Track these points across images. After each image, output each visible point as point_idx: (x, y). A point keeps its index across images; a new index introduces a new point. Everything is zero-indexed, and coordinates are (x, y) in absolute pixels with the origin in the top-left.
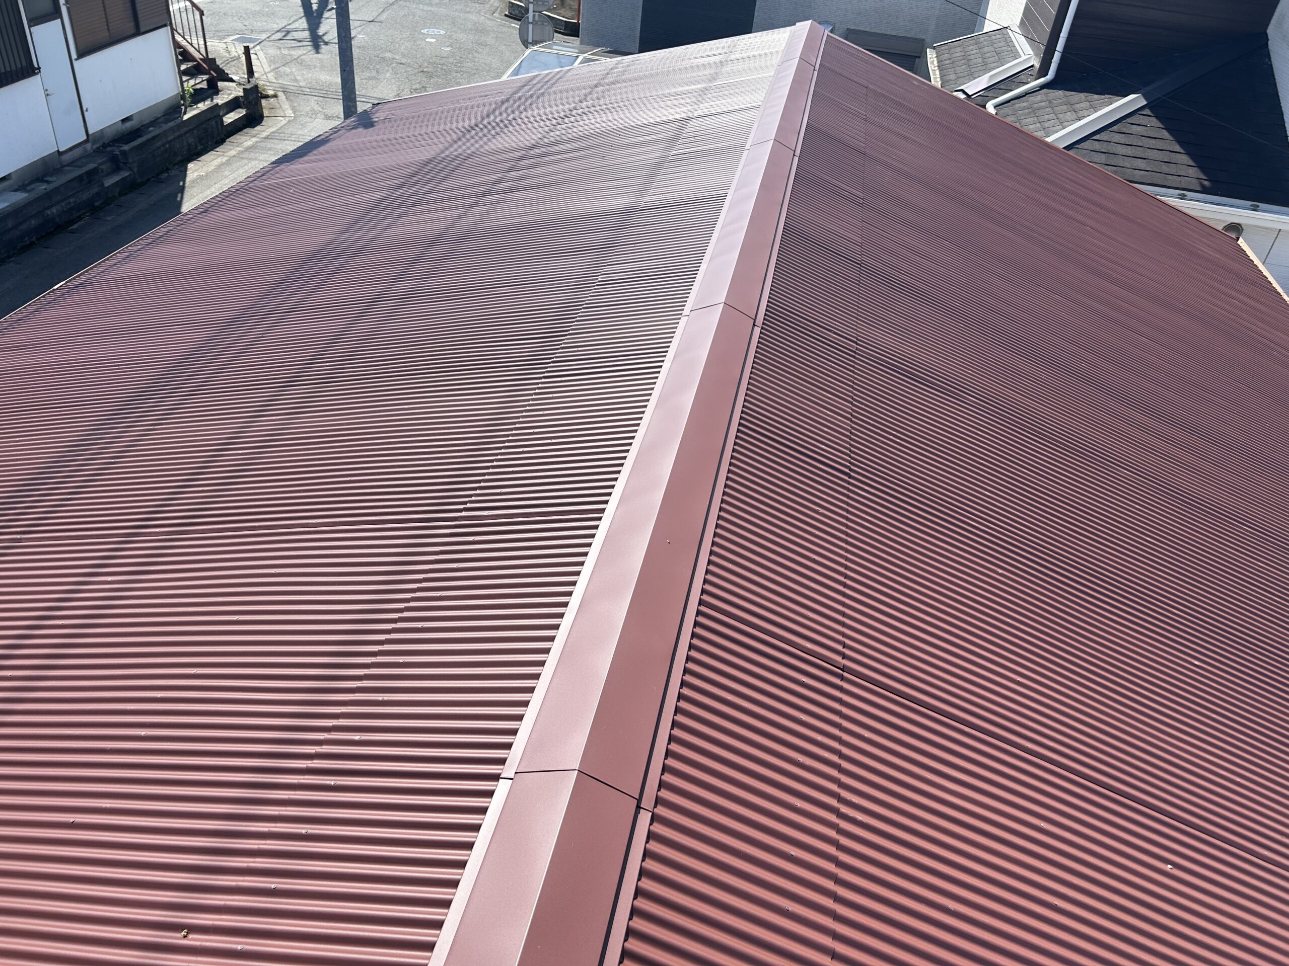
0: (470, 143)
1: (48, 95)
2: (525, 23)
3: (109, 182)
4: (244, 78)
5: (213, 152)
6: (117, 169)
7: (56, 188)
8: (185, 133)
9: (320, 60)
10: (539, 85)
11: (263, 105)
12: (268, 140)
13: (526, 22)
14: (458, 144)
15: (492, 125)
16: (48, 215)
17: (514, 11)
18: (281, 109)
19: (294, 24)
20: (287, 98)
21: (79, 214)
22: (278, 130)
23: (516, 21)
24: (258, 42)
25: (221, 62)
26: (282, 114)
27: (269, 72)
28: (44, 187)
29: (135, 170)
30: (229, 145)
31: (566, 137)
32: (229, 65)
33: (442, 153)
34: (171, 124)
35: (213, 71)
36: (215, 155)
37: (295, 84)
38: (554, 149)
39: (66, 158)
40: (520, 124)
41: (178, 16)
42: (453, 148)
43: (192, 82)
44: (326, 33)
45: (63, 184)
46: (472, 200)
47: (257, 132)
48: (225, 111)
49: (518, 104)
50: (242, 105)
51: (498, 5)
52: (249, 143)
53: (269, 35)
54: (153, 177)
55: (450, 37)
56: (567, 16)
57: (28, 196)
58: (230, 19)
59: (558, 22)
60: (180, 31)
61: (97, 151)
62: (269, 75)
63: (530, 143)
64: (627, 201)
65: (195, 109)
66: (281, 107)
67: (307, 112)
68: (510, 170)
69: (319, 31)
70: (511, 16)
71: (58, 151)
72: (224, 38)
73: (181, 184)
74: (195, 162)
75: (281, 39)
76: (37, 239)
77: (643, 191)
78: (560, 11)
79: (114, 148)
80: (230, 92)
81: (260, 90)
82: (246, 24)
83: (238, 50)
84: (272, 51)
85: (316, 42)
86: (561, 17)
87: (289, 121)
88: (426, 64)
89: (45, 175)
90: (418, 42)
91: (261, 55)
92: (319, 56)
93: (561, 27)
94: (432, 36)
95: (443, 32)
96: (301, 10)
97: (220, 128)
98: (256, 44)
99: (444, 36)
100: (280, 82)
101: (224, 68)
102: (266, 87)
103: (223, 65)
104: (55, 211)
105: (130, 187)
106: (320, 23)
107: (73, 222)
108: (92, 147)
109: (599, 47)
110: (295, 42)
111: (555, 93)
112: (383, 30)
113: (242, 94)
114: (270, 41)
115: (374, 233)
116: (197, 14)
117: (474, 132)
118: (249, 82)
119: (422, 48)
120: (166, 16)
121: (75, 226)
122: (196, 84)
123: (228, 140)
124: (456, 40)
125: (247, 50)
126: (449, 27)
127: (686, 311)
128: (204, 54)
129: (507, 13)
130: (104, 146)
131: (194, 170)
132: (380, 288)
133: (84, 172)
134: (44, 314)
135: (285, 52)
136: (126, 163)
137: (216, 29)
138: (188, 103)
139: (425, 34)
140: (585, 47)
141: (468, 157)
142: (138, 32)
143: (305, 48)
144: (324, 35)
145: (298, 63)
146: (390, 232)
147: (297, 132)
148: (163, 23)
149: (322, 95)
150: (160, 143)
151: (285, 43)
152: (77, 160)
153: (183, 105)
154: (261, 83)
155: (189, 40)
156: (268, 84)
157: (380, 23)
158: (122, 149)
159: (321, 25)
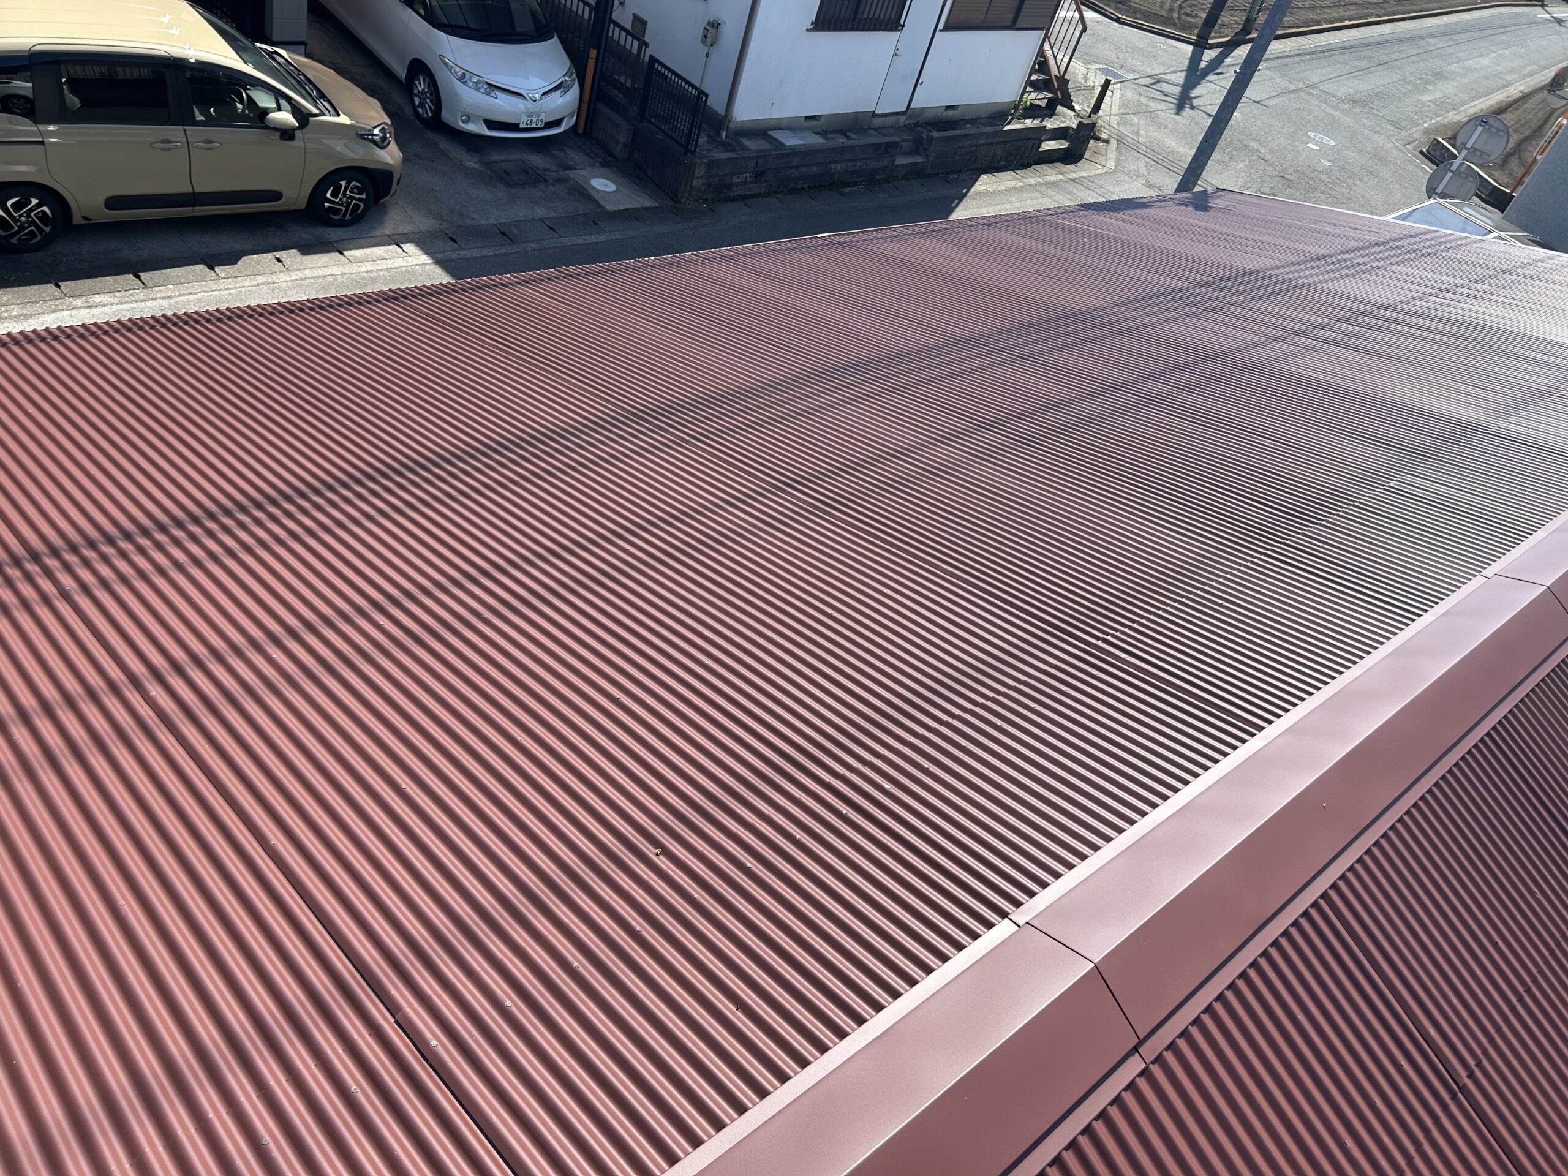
0: (1308, 272)
1: (896, 55)
2: (1444, 168)
3: (901, 161)
4: (1086, 111)
5: (1012, 173)
6: (915, 152)
7: (853, 146)
8: (997, 143)
9: (1176, 122)
10: (1429, 243)
11: (1089, 146)
12: (1073, 183)
13: (1447, 169)
14: (1296, 268)
15: (1347, 263)
16: (831, 168)
17: (1435, 150)
18: (1104, 157)
19: (1169, 75)
20: (1117, 149)
21: (856, 180)
22: (1090, 176)
23: (1430, 163)
24: (1121, 80)
25: (1072, 86)
26: (1103, 163)
27: (1115, 115)
28: (842, 141)
29: (931, 160)
30: (1031, 172)
31: (1432, 313)
32: (1078, 92)
33: (1270, 269)
34: (990, 129)
35: (1061, 93)
36: (1013, 176)
37: (1135, 137)
38: (1412, 320)
39: (877, 122)
40: (1385, 276)
41: (1059, 23)
42: (1286, 270)
43: (1033, 95)
44: (1199, 97)
45: (861, 146)
46: (1279, 333)
47: (1067, 171)
48: (1048, 137)
49: (1391, 253)
50: (1069, 137)
51: (1418, 137)
52: (1052, 178)
53: (1138, 77)
54: (943, 173)
55: (1338, 152)
56: (1500, 182)
57: (823, 143)
58: (1107, 46)
59: (1485, 184)
60: (1052, 42)
61: (908, 127)
62: (1113, 118)
63: (1383, 301)
64: (1479, 416)
65: (1020, 123)
66: (1106, 155)
67: (1130, 171)
68: (1343, 320)
69: (1192, 92)
70: (1428, 156)
71: (874, 112)
72: (1090, 63)
73: (965, 191)
74: (990, 175)
75: (1146, 86)
76: (809, 187)
77: (1506, 413)
78: (1494, 173)
79: (924, 130)
80: (1064, 120)
81: (1096, 129)
82: (1121, 57)
83: (1096, 81)
84: (1131, 95)
85: (1183, 101)
86: (1492, 179)
87: (1106, 173)
88: (1291, 171)
89: (849, 130)
90: (1297, 144)
91: (1117, 94)
92: (1177, 117)
93: (1485, 191)
94: (1317, 142)
95: (1332, 143)
96: (1187, 63)
97: (1034, 151)
98: (1118, 81)
99: (1332, 148)
100: (1120, 129)
101: (1072, 94)
102: (1102, 129)
103: (1072, 90)
104: (839, 168)
105: (916, 173)
106: (1199, 83)
107: (847, 184)
108: (905, 121)
109: (1526, 232)
110: (1160, 94)
111: (1446, 258)
112: (1265, 116)
113: (1074, 126)
114: (1135, 84)
115: (1151, 319)
116: (1080, 27)
117: (1320, 262)
118: (1090, 116)
119: (1298, 152)
120: (1049, 19)
121: (846, 190)
122: (1035, 99)
123: (1033, 167)
124: (1343, 157)
125: (1107, 84)
126: (1344, 140)
127: (1490, 571)
128: (1062, 73)
129: (1424, 150)
130: (917, 125)
131: (985, 183)
132: (1127, 377)
133: (885, 141)
134: (798, 255)
135: (1144, 100)
136: (927, 149)
137: (1087, 52)
138: (1017, 114)
139: (1310, 137)
140: (1506, 225)
141: (1299, 287)
142: (1013, 26)
143: (1167, 103)
144: (1195, 98)
145: (1151, 117)
146: (1168, 326)
147: (1108, 186)
148: (1041, 26)
149: (1156, 160)
150: (969, 143)
151: (1149, 91)
152: (885, 128)
153: (1012, 114)
154: (1100, 122)
155: (1056, 54)
156: (1107, 127)
157: (1265, 108)
158: (931, 134)
159: (1199, 86)
